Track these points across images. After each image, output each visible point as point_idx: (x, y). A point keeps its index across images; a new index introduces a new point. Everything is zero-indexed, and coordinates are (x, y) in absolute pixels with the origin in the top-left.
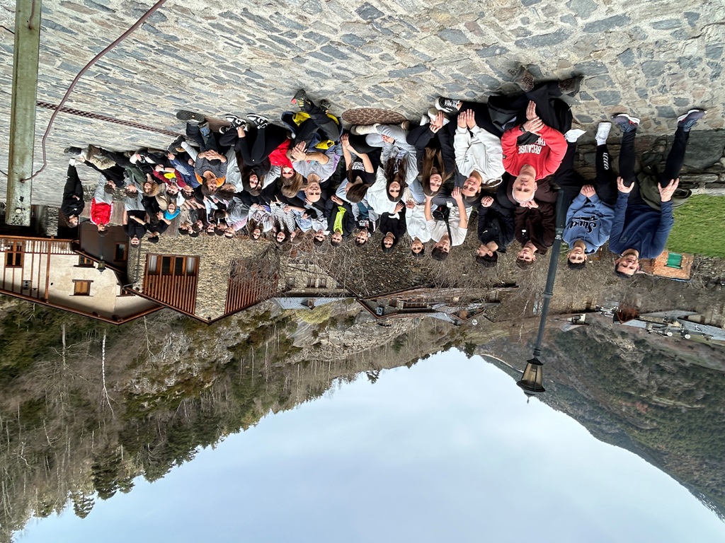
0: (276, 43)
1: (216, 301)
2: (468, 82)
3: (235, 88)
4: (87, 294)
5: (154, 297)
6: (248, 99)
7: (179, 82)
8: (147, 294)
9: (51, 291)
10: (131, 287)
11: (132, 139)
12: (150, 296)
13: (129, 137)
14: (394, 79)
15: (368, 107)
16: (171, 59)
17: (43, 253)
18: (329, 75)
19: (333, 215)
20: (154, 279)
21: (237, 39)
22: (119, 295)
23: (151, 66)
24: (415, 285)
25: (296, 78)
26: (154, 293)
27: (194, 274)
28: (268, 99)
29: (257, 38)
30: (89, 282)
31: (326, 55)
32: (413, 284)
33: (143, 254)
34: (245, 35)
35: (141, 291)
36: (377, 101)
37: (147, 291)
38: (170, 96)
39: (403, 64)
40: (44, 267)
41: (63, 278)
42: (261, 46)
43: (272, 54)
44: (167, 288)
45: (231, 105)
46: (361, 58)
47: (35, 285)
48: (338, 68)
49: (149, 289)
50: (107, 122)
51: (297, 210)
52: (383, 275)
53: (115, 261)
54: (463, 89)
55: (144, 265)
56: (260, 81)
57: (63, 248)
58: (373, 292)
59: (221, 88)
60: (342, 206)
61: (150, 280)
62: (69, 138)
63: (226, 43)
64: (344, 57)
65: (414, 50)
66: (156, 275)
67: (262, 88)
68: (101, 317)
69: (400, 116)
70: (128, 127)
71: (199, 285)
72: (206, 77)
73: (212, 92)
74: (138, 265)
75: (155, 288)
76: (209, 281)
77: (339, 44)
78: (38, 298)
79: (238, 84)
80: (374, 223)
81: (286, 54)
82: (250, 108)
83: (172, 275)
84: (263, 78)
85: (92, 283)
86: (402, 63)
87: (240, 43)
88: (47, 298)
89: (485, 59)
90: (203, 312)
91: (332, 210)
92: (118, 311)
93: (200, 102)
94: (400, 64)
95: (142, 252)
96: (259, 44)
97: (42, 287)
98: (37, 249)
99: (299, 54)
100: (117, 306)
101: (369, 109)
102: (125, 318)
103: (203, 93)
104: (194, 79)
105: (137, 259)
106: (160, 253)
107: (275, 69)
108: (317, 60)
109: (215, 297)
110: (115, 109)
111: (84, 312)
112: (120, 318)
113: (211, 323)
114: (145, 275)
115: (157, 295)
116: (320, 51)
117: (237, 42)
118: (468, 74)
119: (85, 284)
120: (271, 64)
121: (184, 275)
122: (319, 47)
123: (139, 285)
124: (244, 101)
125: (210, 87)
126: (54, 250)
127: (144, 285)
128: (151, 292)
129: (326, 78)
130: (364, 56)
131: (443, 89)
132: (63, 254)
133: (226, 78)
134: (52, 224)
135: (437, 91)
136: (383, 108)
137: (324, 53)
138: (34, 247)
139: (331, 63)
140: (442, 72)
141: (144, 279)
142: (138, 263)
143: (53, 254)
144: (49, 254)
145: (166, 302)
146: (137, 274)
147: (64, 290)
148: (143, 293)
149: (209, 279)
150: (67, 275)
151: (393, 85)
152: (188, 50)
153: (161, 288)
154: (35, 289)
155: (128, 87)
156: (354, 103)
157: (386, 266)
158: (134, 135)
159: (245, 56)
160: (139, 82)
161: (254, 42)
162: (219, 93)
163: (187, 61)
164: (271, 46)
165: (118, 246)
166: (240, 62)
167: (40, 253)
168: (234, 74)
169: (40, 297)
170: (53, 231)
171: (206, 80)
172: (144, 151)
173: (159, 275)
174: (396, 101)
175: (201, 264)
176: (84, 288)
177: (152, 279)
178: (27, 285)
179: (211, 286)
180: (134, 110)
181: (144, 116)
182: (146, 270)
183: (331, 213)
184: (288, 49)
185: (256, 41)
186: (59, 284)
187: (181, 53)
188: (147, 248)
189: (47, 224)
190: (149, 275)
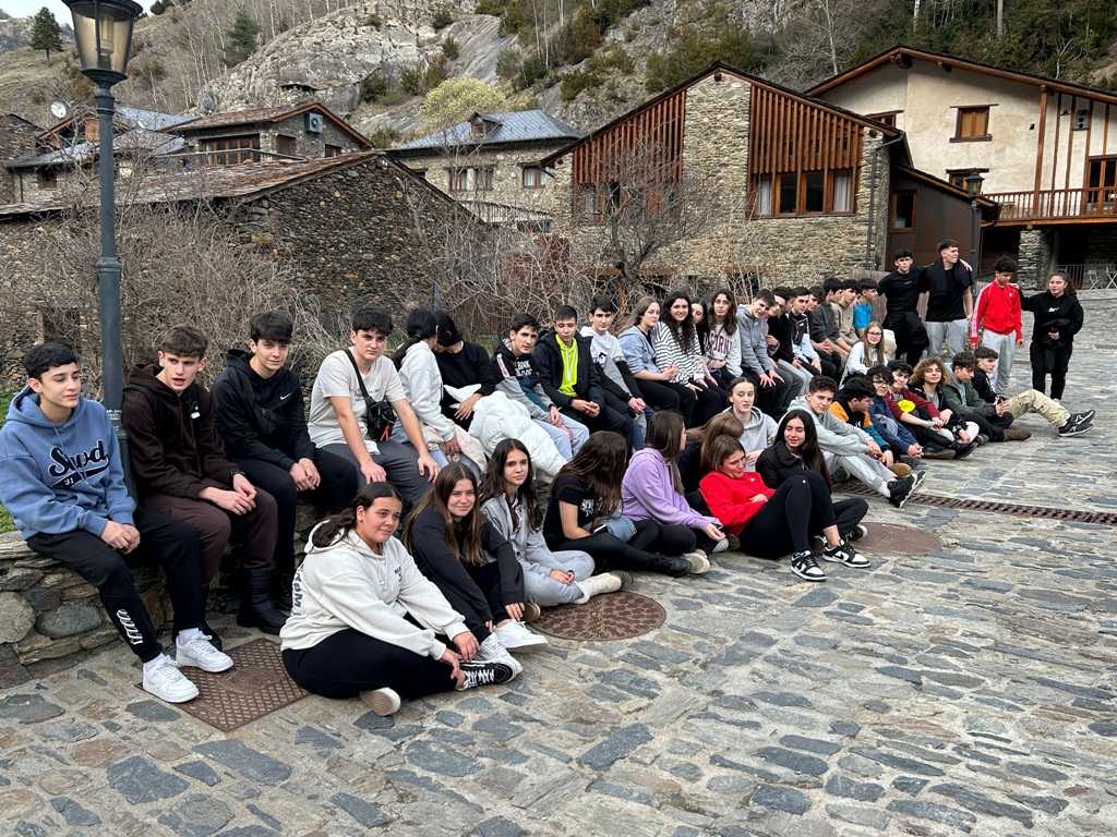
0: (919, 760)
1: (706, 120)
2: (478, 749)
3: (908, 636)
4: (963, 111)
5: (839, 119)
6: (865, 613)
7: (1015, 628)
8: (853, 124)
9: (1036, 112)
10: (887, 138)
11: (996, 476)
12: (846, 122)
13: (1002, 479)
14: (627, 722)
15: (630, 641)
16: (1070, 681)
17: (1048, 192)
18: (763, 705)
19: (586, 375)
20: (840, 159)
21: (993, 753)
22: (898, 115)
23: (1093, 658)
24: (259, 200)
25: (818, 684)
26: (838, 127)
27: (756, 178)
28: (828, 622)
29: (962, 765)
30: (958, 138)
31: (806, 753)
32: (265, 203)
33: (863, 212)
34: (988, 766)
35: (867, 130)
36: (623, 659)
37: (852, 132)
38: (1004, 592)
39: (640, 762)
40: (1047, 162)
41: (1010, 141)
42: (942, 747)
43: (908, 732)
44: (811, 141)
45: (887, 594)
46: (733, 758)
47: (1066, 123)
48: (756, 725)
49: (849, 136)
50: (1068, 508)
51: (652, 373)
52: (338, 217)
53: (915, 191)
54: (476, 726)
55: (862, 189)
56: (880, 663)
57: (1011, 206)
58: (355, 174)
59: (932, 629)
60: (572, 398)
61: (847, 156)
62: (1103, 459)
63: (1009, 741)
64: (768, 754)
65: (649, 803)
66: (836, 169)
67: (862, 646)
68: (936, 62)
69: (550, 631)
70: (1023, 503)
71: (744, 153)
72: (977, 650)
73: (942, 618)
74: (873, 187)
75: (838, 139)
76: (725, 165)
77: (802, 784)
78: (1061, 93)
79: (910, 647)
80: (507, 375)
81: (880, 737)
82: (847, 592)
83: (803, 171)
84: (879, 670)
85: (953, 136)
86: (645, 765)
87: (983, 745)
88: (1044, 96)
89: (489, 816)
90: (731, 94)
91: (590, 386)
92: (900, 79)
93: (943, 588)
94: (648, 761)
95: (866, 217)
96: (948, 751)
97: (1051, 120)
98: (1059, 199)
99: (855, 743)
100: (902, 89)
101: (621, 636)
102: (887, 62)
103: (956, 612)
104: (997, 643)
105: (876, 200)
106: (829, 219)
107: (874, 698)
108: (810, 735)
109: (708, 131)
110: (1077, 544)
111: (969, 69)
112: (898, 62)
113: (714, 68)
114: (859, 168)
115: (832, 124)
116: (824, 758)
117: (989, 747)
118: (496, 771)
119: (966, 134)
120: (887, 708)
121: (777, 173)
122: (833, 769)
123: (872, 143)
124: (869, 608)
125: (958, 629)
126: (1028, 202)
127: (860, 144)
128: (845, 130)
129: (764, 696)
130: (733, 766)
131: (516, 718)
132: (1009, 194)
133: (943, 656)
134: (1029, 254)
135: (523, 709)
136: (597, 643)
137: (812, 754)
138: (1065, 203)
139: (781, 735)
140: (551, 762)
141: (859, 158)
142: (873, 192)
143: (1030, 193)
144: (1038, 192)
145: (812, 109)
146: (874, 169)
147: (1010, 117)
148: (861, 127)
149: (724, 170)
150: (1003, 150)
151: (624, 708)
152: (1059, 708)
153: (824, 140)
154: (1065, 113)
155: (1092, 598)
156: (663, 644)
157: (334, 239)
158: (998, 485)
159: (953, 717)
160: (1081, 614)
161: (960, 754)
162: (926, 616)
163: (1043, 682)
164: (925, 752)
165: (908, 224)
166: (947, 699)
167: (1053, 192)
168: (938, 670)
169: (1057, 95)
170: (1030, 240)
171: (973, 642)
172: (961, 452)
173: (829, 169)
174: (585, 667)
175: (742, 203)
176: (971, 124)
177: (844, 159)
178: (1081, 120)
179: (721, 154)
180: (1044, 546)
181: (1015, 535)
182: (857, 178)
183: (590, 378)
184: (884, 749)
185: (958, 757)
186: (1018, 129)
187: (1068, 700)
188: (856, 227)
189: (1039, 254)
190: (851, 168)
